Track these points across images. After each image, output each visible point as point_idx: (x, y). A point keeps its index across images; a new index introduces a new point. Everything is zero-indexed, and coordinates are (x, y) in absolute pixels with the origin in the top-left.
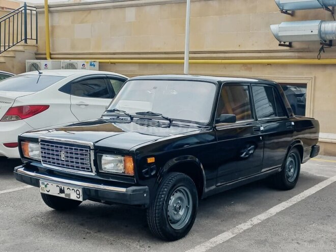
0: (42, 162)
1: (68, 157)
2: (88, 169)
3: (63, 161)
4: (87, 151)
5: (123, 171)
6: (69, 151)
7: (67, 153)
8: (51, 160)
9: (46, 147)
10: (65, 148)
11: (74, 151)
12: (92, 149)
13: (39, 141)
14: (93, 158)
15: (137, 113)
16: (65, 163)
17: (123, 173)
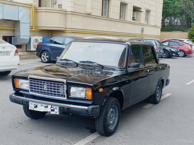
0: (30, 91)
1: (48, 88)
2: (63, 95)
3: (45, 90)
4: (62, 85)
5: (85, 96)
6: (49, 84)
7: (48, 86)
8: (36, 90)
9: (33, 82)
10: (47, 83)
11: (53, 85)
12: (65, 84)
13: (28, 78)
14: (65, 89)
15: (80, 62)
16: (46, 92)
17: (84, 98)
